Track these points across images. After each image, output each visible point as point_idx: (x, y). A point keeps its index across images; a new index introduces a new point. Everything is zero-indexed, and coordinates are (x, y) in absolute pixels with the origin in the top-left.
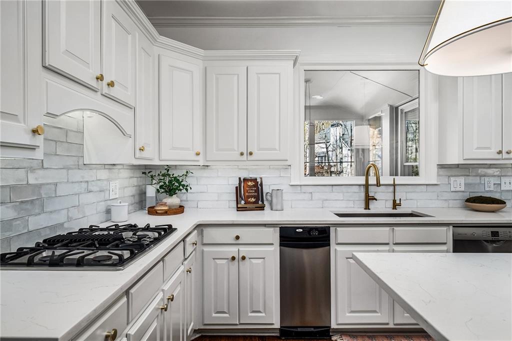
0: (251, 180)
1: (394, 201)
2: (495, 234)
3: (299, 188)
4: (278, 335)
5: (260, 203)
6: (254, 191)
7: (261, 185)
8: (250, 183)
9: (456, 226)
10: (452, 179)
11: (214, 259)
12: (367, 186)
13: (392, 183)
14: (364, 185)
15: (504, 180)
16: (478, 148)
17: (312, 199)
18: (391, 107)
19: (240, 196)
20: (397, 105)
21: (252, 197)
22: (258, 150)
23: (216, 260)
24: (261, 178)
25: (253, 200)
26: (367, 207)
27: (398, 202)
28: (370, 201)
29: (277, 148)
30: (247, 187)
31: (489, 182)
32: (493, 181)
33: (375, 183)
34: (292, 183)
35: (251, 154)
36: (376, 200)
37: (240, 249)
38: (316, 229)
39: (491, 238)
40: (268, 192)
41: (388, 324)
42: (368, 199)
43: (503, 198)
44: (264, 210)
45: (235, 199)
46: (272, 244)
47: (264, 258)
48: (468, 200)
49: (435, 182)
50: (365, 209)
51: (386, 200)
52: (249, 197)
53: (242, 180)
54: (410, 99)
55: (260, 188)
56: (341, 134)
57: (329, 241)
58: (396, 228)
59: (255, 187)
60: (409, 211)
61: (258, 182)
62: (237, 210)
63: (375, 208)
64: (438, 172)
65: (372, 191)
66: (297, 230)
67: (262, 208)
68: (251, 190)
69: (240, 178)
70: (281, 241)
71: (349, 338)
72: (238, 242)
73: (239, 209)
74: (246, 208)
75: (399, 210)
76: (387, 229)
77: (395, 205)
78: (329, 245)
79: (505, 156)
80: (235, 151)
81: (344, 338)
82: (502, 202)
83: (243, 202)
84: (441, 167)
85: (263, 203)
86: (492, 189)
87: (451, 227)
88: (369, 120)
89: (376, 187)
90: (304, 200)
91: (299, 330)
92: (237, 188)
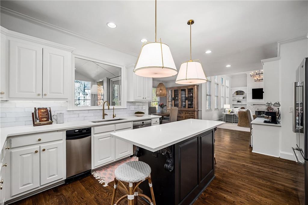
0: (43, 109)
1: (113, 115)
2: (143, 123)
3: (72, 112)
4: (64, 183)
5: (50, 120)
6: (45, 115)
7: (50, 111)
8: (42, 111)
9: (134, 121)
10: (131, 106)
11: (20, 155)
12: (104, 109)
13: (113, 108)
14: (102, 109)
15: (144, 106)
16: (138, 97)
17: (79, 117)
18: (107, 78)
19: (36, 118)
20: (110, 78)
21: (44, 118)
22: (50, 93)
23: (22, 156)
24: (50, 108)
25: (45, 119)
26: (104, 118)
27: (115, 115)
28: (105, 116)
29: (62, 93)
30: (41, 113)
31: (140, 107)
32: (141, 107)
33: (108, 108)
34: (68, 110)
35: (45, 95)
36: (107, 115)
37: (41, 146)
38: (85, 129)
39: (142, 124)
40: (54, 114)
41: (113, 160)
42: (104, 115)
43: (144, 112)
44: (52, 124)
45: (32, 120)
46: (62, 140)
47: (57, 148)
48: (135, 113)
49: (126, 108)
50: (103, 119)
51: (110, 115)
52: (42, 118)
53: (37, 109)
54: (115, 77)
55: (49, 113)
56: (79, 86)
57: (91, 133)
58: (116, 125)
59: (46, 112)
60: (118, 118)
61: (48, 110)
62: (34, 126)
63: (107, 118)
64: (127, 104)
65: (106, 112)
66: (76, 131)
67: (51, 123)
68: (44, 114)
69: (35, 108)
70: (66, 137)
71: (99, 171)
72: (40, 142)
73: (35, 125)
74: (41, 124)
75: (115, 118)
76: (113, 125)
77: (114, 116)
78: (91, 135)
79: (144, 99)
80: (34, 93)
81: (97, 172)
82: (144, 113)
83: (38, 121)
84: (128, 102)
85: (52, 120)
86: (141, 109)
87: (132, 122)
88: (97, 82)
89: (108, 110)
90: (75, 117)
91: (76, 176)
92: (33, 114)
